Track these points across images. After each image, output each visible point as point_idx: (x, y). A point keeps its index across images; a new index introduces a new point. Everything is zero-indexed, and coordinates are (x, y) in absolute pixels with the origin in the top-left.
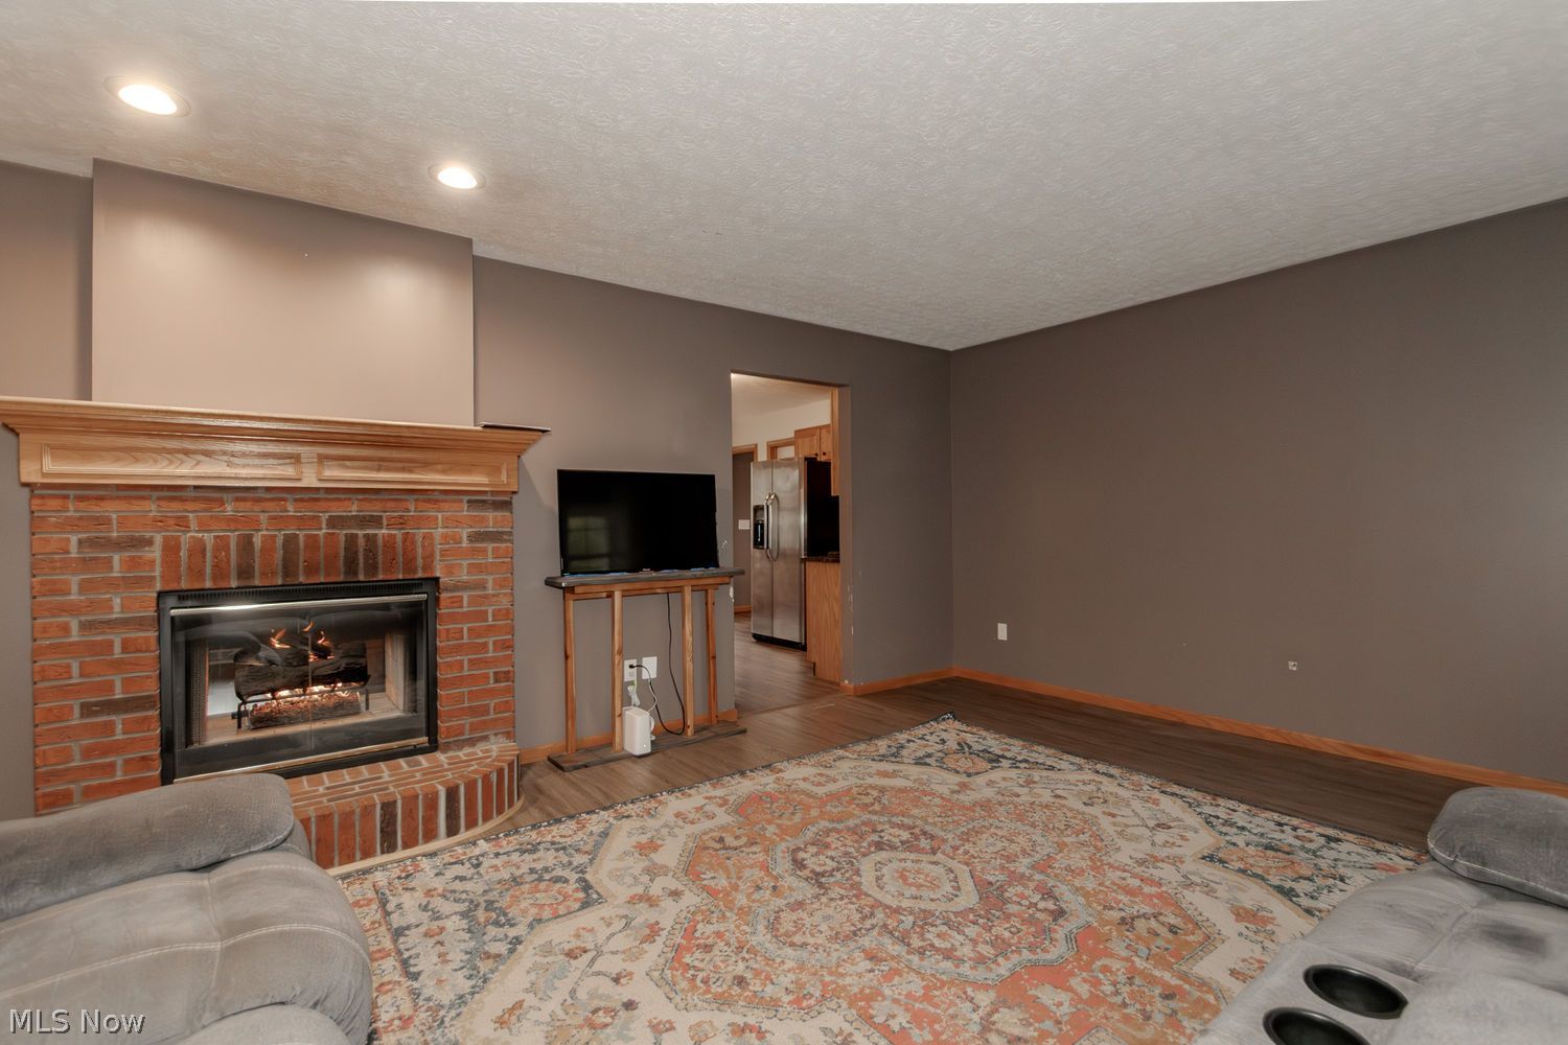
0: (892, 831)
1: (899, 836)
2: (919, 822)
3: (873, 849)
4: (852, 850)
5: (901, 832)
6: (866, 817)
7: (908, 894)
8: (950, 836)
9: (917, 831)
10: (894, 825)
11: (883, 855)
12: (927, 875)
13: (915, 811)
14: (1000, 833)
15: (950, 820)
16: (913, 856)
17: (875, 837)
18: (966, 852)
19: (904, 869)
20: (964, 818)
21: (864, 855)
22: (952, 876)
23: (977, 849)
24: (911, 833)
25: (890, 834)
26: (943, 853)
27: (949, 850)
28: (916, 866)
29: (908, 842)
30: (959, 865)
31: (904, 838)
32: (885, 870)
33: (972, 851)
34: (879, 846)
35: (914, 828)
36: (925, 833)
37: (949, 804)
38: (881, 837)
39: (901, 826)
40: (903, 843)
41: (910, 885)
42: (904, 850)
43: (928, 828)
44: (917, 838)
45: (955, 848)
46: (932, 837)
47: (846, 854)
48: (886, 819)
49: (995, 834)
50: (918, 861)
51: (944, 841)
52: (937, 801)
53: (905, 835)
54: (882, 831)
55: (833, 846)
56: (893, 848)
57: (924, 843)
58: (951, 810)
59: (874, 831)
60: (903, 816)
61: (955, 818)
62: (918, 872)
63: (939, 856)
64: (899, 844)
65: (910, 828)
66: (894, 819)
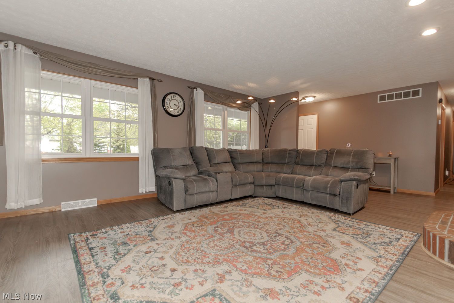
0: (260, 250)
1: (257, 247)
2: (249, 253)
3: (266, 243)
4: (273, 243)
5: (256, 249)
6: (272, 257)
7: (253, 231)
8: (237, 247)
9: (250, 249)
10: (260, 252)
11: (262, 241)
12: (247, 235)
13: (251, 259)
14: (218, 248)
15: (236, 254)
16: (252, 240)
17: (266, 247)
18: (233, 241)
19: (254, 237)
20: (230, 255)
21: (268, 241)
22: (240, 235)
23: (229, 242)
24: (253, 248)
25: (260, 248)
26: (241, 241)
27: (239, 242)
28: (250, 237)
29: (253, 245)
30: (237, 237)
31: (255, 246)
32: (260, 237)
33: (231, 241)
34: (263, 244)
35: (251, 251)
36: (247, 248)
37: (234, 263)
38: (264, 247)
39: (257, 251)
40: (255, 245)
41: (252, 233)
42: (255, 242)
43: (246, 250)
44: (250, 247)
45: (237, 243)
46: (244, 247)
47: (274, 241)
48: (263, 255)
49: (220, 247)
50: (250, 239)
51: (240, 245)
52: (239, 265)
53: (255, 248)
54: (264, 250)
55: (280, 244)
56: (259, 243)
57: (247, 245)
58: (234, 259)
59: (267, 250)
60: (256, 256)
61: (233, 255)
62: (250, 236)
63: (242, 240)
64: (256, 244)
65: (253, 251)
66: (260, 255)
